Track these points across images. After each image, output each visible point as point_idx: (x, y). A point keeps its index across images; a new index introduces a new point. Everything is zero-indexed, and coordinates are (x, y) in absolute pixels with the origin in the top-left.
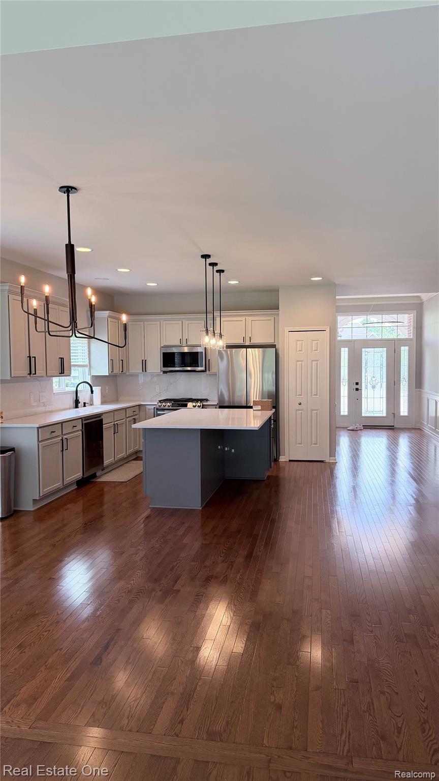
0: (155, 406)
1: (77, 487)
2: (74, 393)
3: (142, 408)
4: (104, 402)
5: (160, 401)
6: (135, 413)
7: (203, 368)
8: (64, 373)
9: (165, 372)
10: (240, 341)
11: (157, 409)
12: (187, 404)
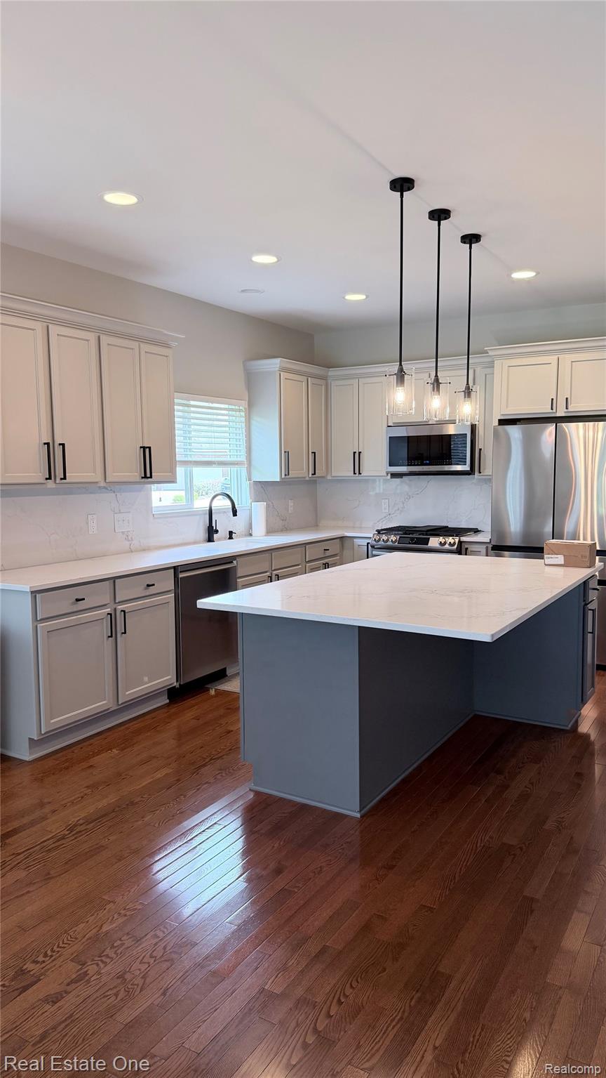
0: (369, 541)
1: (168, 701)
2: (206, 514)
3: (347, 543)
4: (270, 531)
5: (379, 532)
6: (328, 553)
7: (467, 468)
8: (151, 477)
9: (394, 475)
10: (543, 409)
11: (373, 547)
12: (429, 539)
